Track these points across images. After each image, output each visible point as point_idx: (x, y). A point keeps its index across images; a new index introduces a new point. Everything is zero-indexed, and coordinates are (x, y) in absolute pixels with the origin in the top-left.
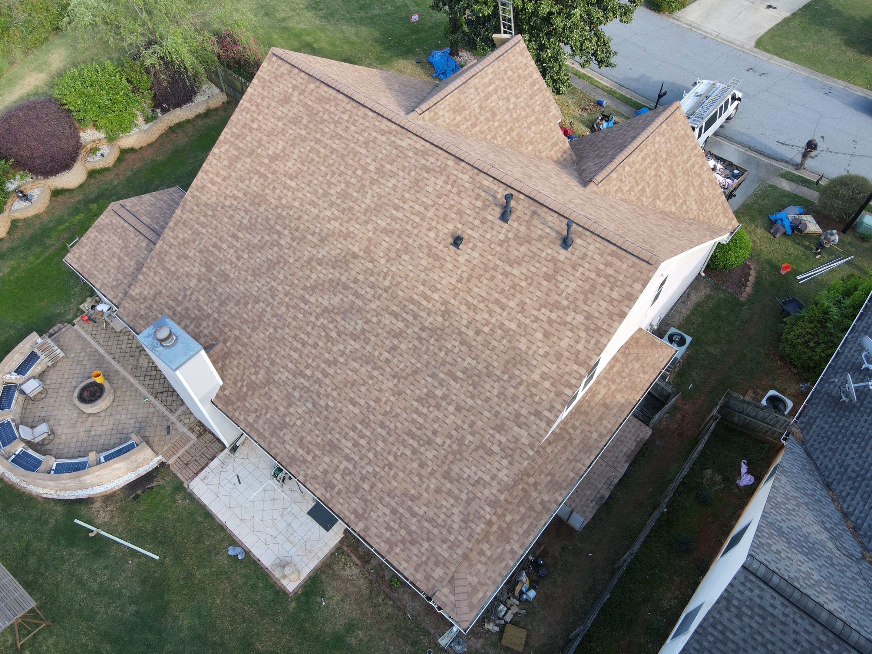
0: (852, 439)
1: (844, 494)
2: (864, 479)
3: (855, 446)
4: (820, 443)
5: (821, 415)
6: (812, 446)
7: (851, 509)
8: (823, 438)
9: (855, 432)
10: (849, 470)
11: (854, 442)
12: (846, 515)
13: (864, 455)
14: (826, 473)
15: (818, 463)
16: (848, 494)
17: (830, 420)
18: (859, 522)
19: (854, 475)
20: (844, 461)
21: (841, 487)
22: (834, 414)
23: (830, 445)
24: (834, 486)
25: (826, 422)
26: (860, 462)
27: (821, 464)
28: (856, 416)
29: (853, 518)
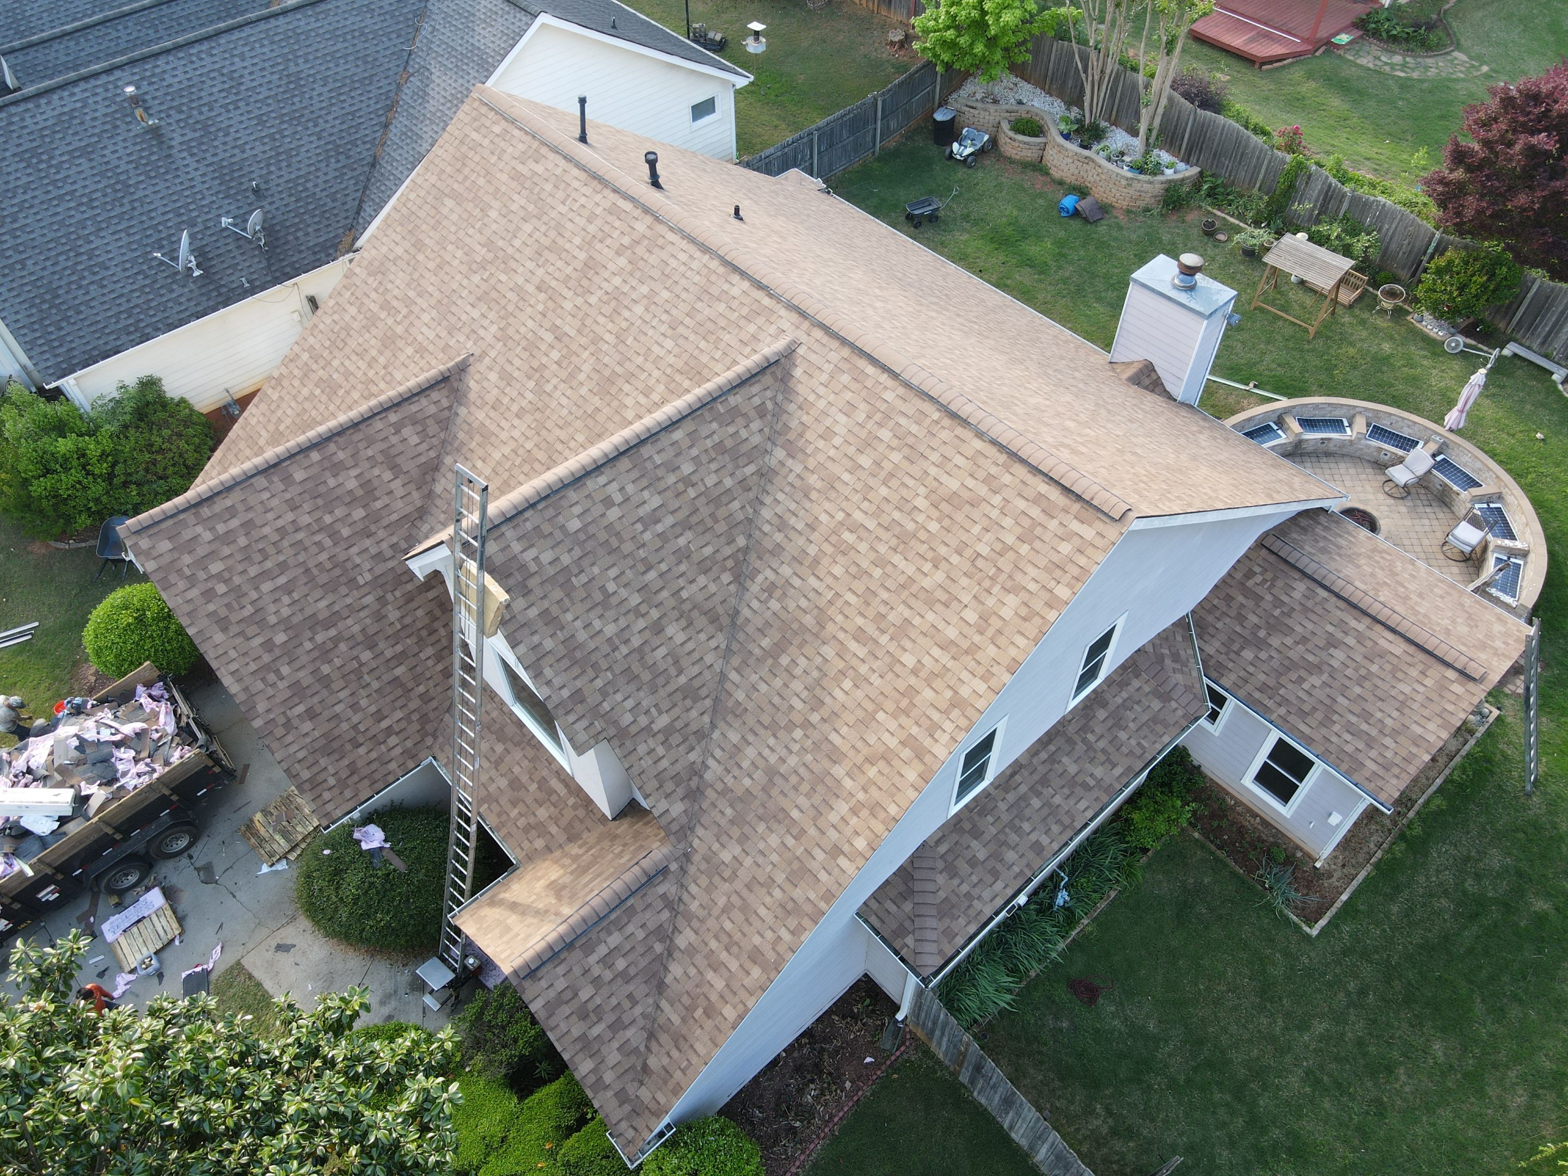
0: (304, 195)
1: (368, 146)
2: (339, 146)
3: (309, 185)
4: (336, 215)
5: (303, 248)
6: (346, 218)
7: (376, 128)
8: (327, 219)
9: (293, 199)
10: (340, 165)
11: (306, 189)
12: (386, 126)
13: (313, 168)
14: (362, 178)
15: (359, 194)
16: (364, 143)
17: (300, 234)
18: (381, 112)
19: (341, 157)
20: (335, 178)
21: (365, 154)
22: (290, 238)
23: (331, 205)
24: (370, 160)
25: (307, 234)
26: (323, 165)
27: (357, 191)
28: (274, 218)
29: (383, 119)
